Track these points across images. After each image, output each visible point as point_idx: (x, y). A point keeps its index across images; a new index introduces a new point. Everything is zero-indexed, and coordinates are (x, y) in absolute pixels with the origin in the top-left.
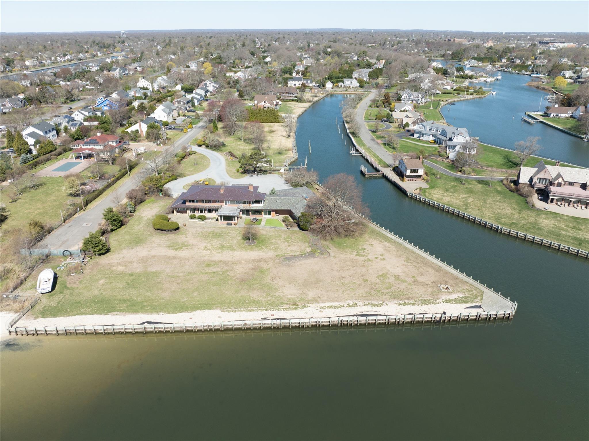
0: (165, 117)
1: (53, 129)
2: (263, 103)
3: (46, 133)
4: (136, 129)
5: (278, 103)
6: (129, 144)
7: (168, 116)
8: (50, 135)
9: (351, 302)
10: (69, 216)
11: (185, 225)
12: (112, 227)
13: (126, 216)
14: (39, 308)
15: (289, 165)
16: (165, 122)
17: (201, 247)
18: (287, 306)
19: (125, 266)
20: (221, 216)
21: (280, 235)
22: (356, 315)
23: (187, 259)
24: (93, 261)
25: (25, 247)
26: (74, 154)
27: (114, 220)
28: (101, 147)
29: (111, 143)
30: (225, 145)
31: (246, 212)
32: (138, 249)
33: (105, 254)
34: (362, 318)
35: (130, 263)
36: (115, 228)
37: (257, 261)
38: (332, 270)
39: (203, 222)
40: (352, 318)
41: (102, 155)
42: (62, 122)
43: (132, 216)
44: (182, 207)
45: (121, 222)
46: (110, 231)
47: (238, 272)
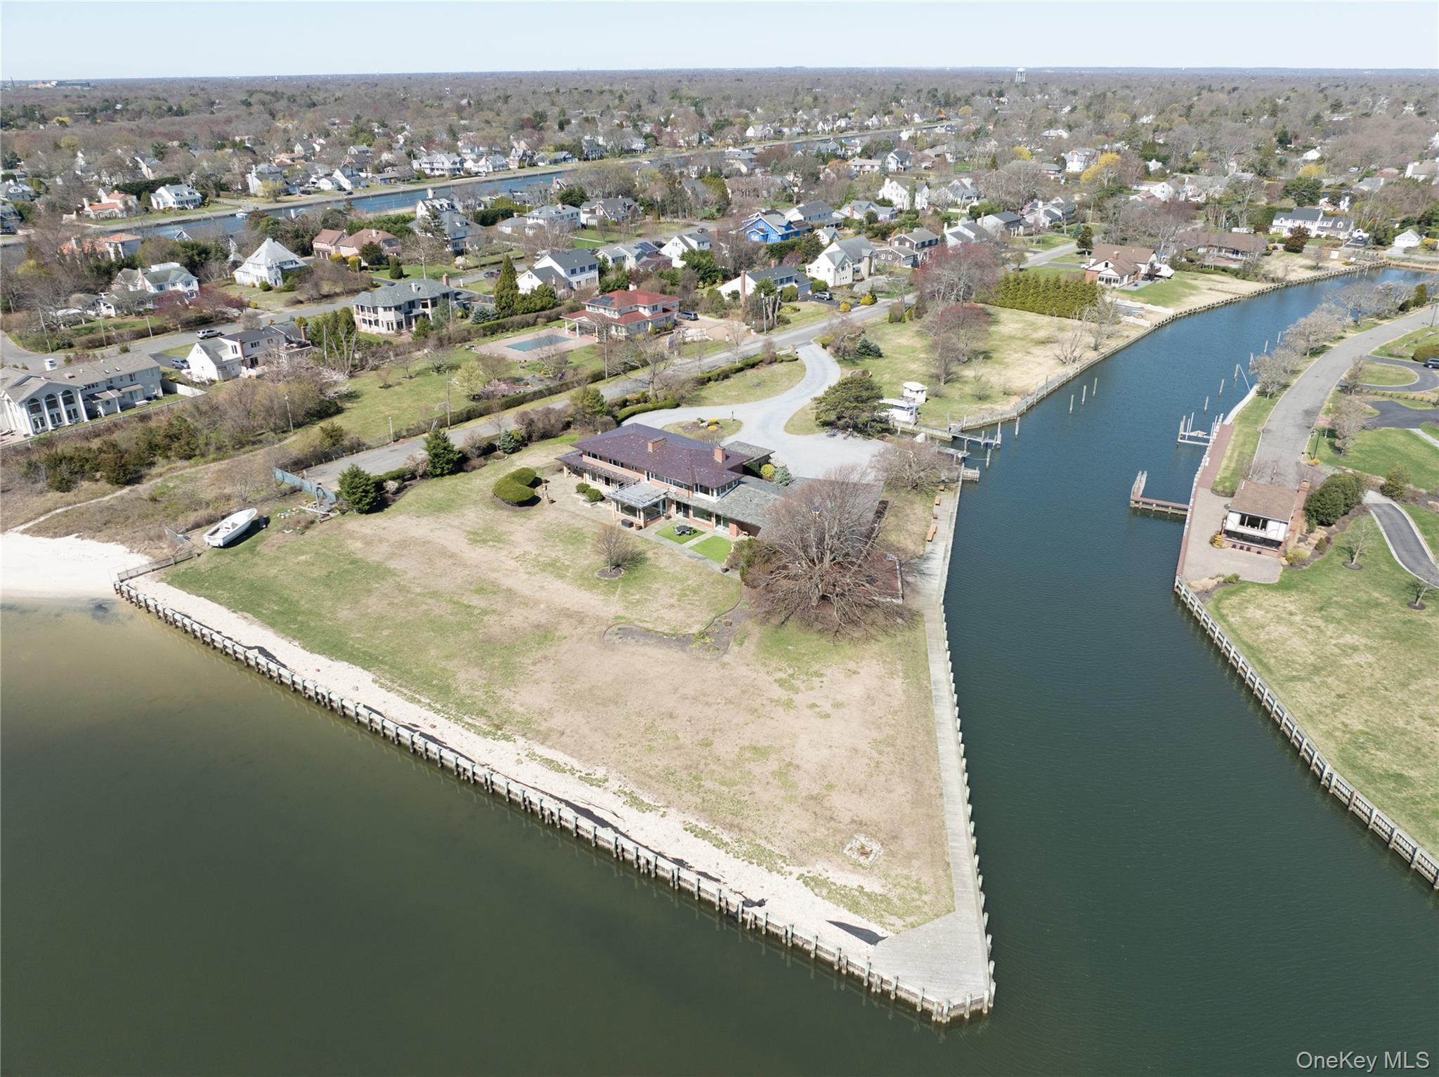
0: (829, 270)
1: (592, 268)
2: (1101, 267)
3: (573, 272)
4: (734, 289)
5: (1159, 270)
6: (696, 319)
7: (836, 270)
8: (582, 277)
9: (600, 773)
10: (412, 433)
11: (553, 502)
12: (430, 469)
13: (479, 456)
14: (183, 567)
15: (962, 431)
16: (821, 282)
17: (518, 551)
18: (480, 722)
19: (368, 543)
20: (617, 502)
21: (687, 578)
22: (568, 804)
23: (465, 566)
24: (341, 519)
25: (284, 468)
26: (568, 322)
27: (436, 455)
28: (616, 316)
29: (641, 310)
30: (880, 356)
31: (683, 507)
32: (424, 521)
33: (368, 512)
34: (568, 815)
35: (381, 541)
36: (439, 471)
37: (568, 614)
38: (676, 690)
39: (588, 505)
40: (550, 805)
41: (613, 332)
42: (628, 255)
43: (499, 458)
44: (574, 463)
45: (459, 464)
46: (425, 476)
47: (507, 621)
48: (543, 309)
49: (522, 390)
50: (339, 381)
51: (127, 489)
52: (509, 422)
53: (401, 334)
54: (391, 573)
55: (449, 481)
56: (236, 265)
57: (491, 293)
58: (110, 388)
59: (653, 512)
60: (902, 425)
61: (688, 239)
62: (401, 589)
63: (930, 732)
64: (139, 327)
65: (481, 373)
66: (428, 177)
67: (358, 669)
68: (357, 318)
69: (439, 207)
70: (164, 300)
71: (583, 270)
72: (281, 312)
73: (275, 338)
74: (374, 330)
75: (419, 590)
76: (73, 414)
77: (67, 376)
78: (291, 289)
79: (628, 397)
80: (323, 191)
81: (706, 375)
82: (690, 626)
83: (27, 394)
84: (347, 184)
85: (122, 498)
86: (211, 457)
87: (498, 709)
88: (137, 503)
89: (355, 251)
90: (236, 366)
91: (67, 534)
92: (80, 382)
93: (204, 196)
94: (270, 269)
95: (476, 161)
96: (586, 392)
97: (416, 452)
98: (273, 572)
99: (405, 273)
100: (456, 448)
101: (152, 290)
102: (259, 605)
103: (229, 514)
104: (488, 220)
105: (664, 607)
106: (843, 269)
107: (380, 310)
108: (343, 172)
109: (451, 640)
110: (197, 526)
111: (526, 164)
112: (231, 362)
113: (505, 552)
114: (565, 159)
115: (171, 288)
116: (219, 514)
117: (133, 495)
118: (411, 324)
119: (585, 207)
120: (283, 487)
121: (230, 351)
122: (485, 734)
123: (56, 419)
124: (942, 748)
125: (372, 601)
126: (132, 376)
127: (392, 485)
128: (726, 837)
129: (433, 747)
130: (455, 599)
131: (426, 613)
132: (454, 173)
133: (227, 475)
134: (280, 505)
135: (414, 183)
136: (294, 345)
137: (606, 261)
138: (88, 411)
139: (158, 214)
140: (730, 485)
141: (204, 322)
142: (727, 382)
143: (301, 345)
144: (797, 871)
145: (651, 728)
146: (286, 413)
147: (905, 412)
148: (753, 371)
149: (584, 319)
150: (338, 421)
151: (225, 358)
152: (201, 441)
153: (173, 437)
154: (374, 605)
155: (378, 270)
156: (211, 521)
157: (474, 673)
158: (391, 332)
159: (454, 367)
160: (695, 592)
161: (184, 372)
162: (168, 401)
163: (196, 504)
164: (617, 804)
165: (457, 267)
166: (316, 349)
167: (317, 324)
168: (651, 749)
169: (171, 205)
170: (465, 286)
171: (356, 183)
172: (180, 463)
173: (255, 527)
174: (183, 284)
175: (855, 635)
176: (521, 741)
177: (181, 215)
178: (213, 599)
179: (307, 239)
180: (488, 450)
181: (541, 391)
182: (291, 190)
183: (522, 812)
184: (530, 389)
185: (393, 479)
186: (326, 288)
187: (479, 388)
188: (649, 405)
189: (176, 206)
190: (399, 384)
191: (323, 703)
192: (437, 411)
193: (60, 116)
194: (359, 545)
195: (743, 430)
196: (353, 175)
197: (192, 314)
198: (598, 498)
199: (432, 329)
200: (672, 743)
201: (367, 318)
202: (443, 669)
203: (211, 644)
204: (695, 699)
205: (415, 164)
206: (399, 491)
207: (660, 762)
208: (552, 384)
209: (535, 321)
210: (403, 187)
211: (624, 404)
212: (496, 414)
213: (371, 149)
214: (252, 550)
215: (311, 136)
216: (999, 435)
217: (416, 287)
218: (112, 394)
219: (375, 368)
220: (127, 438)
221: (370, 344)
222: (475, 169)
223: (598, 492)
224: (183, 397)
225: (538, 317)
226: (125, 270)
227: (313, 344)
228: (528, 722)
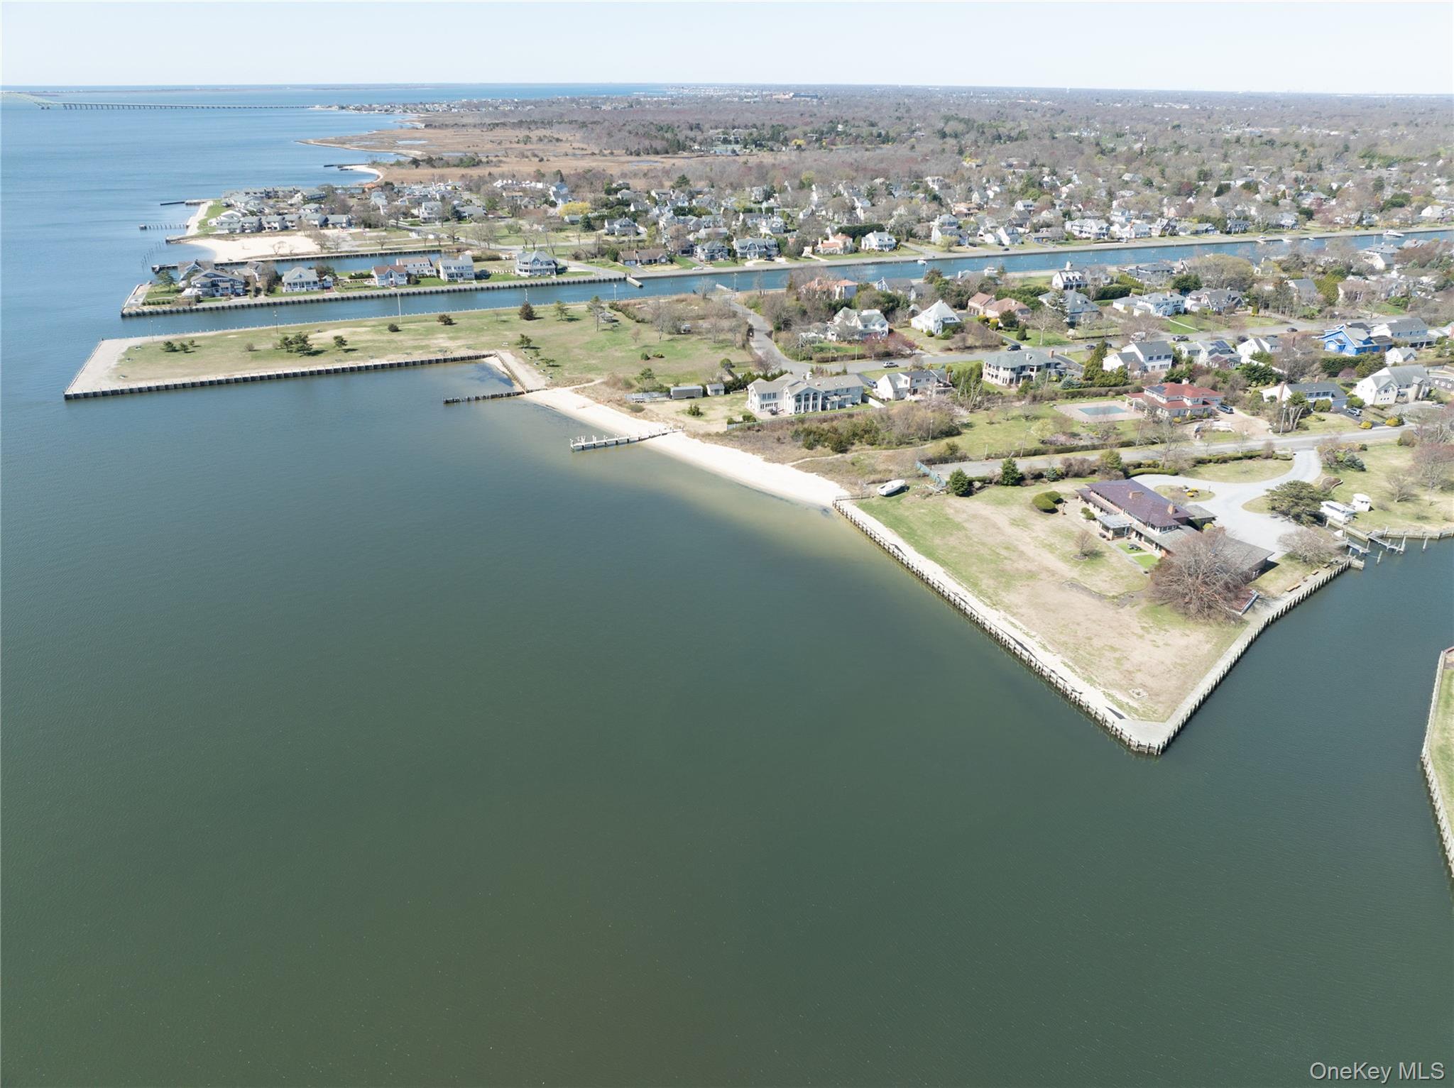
0: (1371, 390)
1: (1167, 357)
3: (1151, 359)
4: (1273, 394)
6: (1231, 413)
7: (1379, 392)
8: (1157, 363)
9: (1033, 633)
10: (997, 457)
11: (1064, 514)
12: (1001, 480)
13: (1032, 479)
14: (865, 501)
15: (1382, 537)
16: (1359, 400)
17: (1034, 535)
18: (987, 601)
19: (957, 511)
20: (1101, 522)
21: (1122, 571)
22: (1014, 639)
23: (1003, 535)
24: (946, 496)
25: (922, 462)
26: (1128, 399)
27: (1006, 473)
28: (1164, 401)
29: (1185, 400)
30: (1364, 470)
31: (1139, 535)
32: (989, 507)
33: (961, 496)
34: (1012, 642)
35: (963, 512)
36: (1006, 482)
37: (1047, 570)
38: (1087, 615)
39: (1085, 521)
40: (1006, 637)
41: (1159, 412)
42: (1203, 349)
43: (1043, 482)
44: (1085, 495)
45: (1019, 481)
46: (997, 483)
47: (1016, 565)
48: (1115, 385)
49: (1076, 442)
50: (963, 415)
51: (840, 455)
52: (1056, 462)
53: (1010, 387)
54: (965, 529)
55: (1010, 489)
56: (914, 314)
57: (1083, 364)
58: (836, 395)
59: (1120, 533)
60: (1332, 521)
61: (1263, 342)
62: (967, 536)
63: (1207, 669)
64: (851, 353)
65: (1051, 427)
66: (1075, 238)
67: (938, 566)
68: (984, 371)
69: (1071, 278)
70: (866, 336)
71: (1159, 358)
72: (937, 355)
73: (931, 379)
74: (994, 381)
75: (976, 540)
76: (815, 406)
77: (817, 384)
78: (946, 338)
79: (1143, 462)
80: (986, 244)
81: (1209, 458)
82: (1110, 592)
83: (797, 392)
84: (1006, 240)
85: (837, 459)
86: (884, 447)
87: (997, 598)
88: (845, 464)
89: (997, 314)
90: (904, 392)
91: (812, 472)
92: (822, 389)
93: (898, 241)
94: (936, 322)
95: (1123, 226)
96: (1111, 453)
97: (995, 469)
98: (907, 514)
99: (1028, 336)
100: (1019, 471)
101: (861, 327)
102: (898, 527)
103: (890, 480)
104: (1106, 295)
105: (1100, 580)
106: (1386, 391)
107: (1001, 369)
108: (1006, 230)
109: (985, 566)
110: (874, 482)
111: (1168, 233)
112: (902, 389)
113: (1027, 533)
114: (1207, 231)
115: (872, 327)
116: (886, 479)
117: (842, 459)
118: (1019, 380)
119: (1193, 295)
120: (919, 472)
121: (905, 382)
122: (988, 606)
123: (806, 407)
124: (1208, 675)
125: (952, 539)
126: (848, 390)
127: (977, 484)
128: (1078, 670)
129: (962, 603)
130: (993, 548)
131: (976, 551)
132: (1098, 238)
133: (890, 459)
134: (916, 481)
135: (1061, 244)
136: (941, 385)
137: (1180, 352)
138: (822, 406)
139: (864, 254)
140: (1170, 528)
141: (887, 355)
142: (1223, 466)
143: (945, 385)
144: (1103, 689)
145: (1065, 626)
146: (928, 429)
147: (1341, 514)
148: (1250, 462)
149: (1140, 400)
150: (956, 440)
151: (899, 387)
152: (880, 437)
153: (866, 432)
154: (952, 541)
155: (1009, 331)
156: (881, 482)
157: (991, 582)
158: (1005, 384)
159: (1037, 418)
160: (1122, 578)
161: (874, 390)
162: (863, 407)
163: (875, 471)
164: (1036, 646)
165: (1068, 337)
166: (954, 390)
167: (959, 373)
168: (1062, 633)
169: (874, 247)
170: (1068, 355)
171: (1013, 241)
172: (868, 447)
173: (902, 490)
174: (879, 326)
175: (1201, 621)
176: (1002, 612)
177: (880, 256)
178: (877, 519)
179: (965, 298)
180: (1038, 476)
181: (1087, 446)
182: (962, 242)
183: (996, 638)
184: (1082, 443)
185: (979, 481)
186: (970, 341)
187: (1048, 436)
188: (1156, 470)
189: (877, 248)
190: (999, 423)
191: (920, 576)
192: (1017, 446)
193: (798, 138)
194: (952, 511)
195: (1213, 501)
196: (1013, 233)
197: (880, 349)
198: (1092, 518)
199: (1031, 388)
200: (1073, 634)
201: (991, 373)
202: (977, 577)
203: (873, 539)
204: (1094, 621)
205: (1068, 225)
206: (980, 488)
207: (1063, 638)
208: (1096, 442)
209: (1107, 393)
210: (1050, 247)
211: (1139, 466)
212: (1051, 456)
213: (1036, 204)
214: (898, 500)
215: (988, 181)
216: (1403, 545)
217: (1031, 353)
218: (836, 398)
219: (987, 409)
220: (843, 426)
221: (988, 393)
222: (1118, 235)
223: (1093, 515)
224: (871, 406)
225: (1110, 390)
226: (845, 308)
227: (953, 386)
228: (1009, 607)
